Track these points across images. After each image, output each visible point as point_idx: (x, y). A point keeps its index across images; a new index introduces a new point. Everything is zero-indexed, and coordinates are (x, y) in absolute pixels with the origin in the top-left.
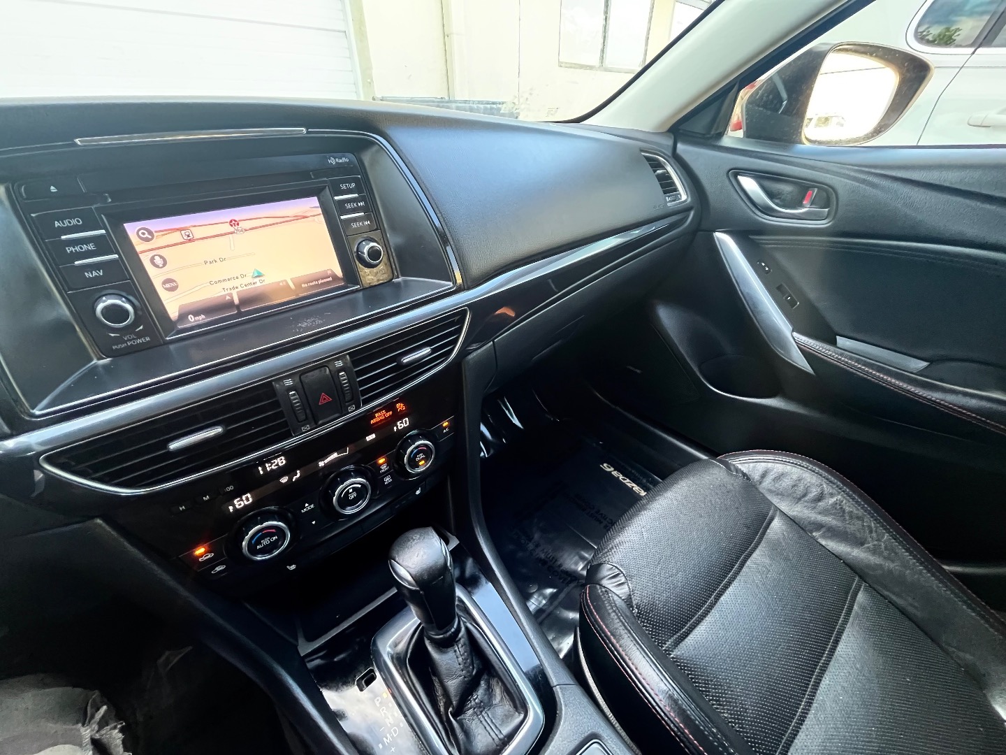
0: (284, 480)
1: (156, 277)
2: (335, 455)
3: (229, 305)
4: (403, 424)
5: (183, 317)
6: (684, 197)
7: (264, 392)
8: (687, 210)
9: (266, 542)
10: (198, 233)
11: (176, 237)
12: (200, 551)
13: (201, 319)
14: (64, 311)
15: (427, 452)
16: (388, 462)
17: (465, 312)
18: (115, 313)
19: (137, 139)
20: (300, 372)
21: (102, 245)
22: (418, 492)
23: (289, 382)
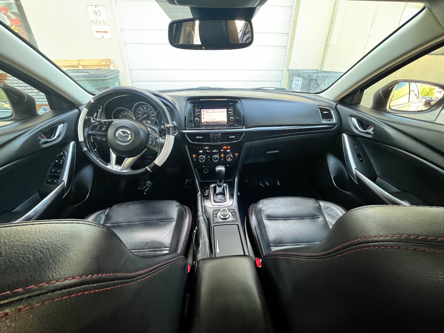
0: (207, 151)
1: (202, 116)
2: (216, 151)
3: (209, 122)
4: (229, 151)
5: (203, 123)
6: (334, 121)
7: (208, 134)
8: (335, 125)
9: (202, 159)
10: (209, 112)
11: (206, 112)
12: (194, 156)
13: (205, 123)
14: (192, 119)
15: (231, 158)
16: (223, 156)
17: (243, 133)
18: (197, 120)
19: (206, 100)
20: (214, 133)
21: (199, 112)
22: (228, 166)
23: (212, 134)
